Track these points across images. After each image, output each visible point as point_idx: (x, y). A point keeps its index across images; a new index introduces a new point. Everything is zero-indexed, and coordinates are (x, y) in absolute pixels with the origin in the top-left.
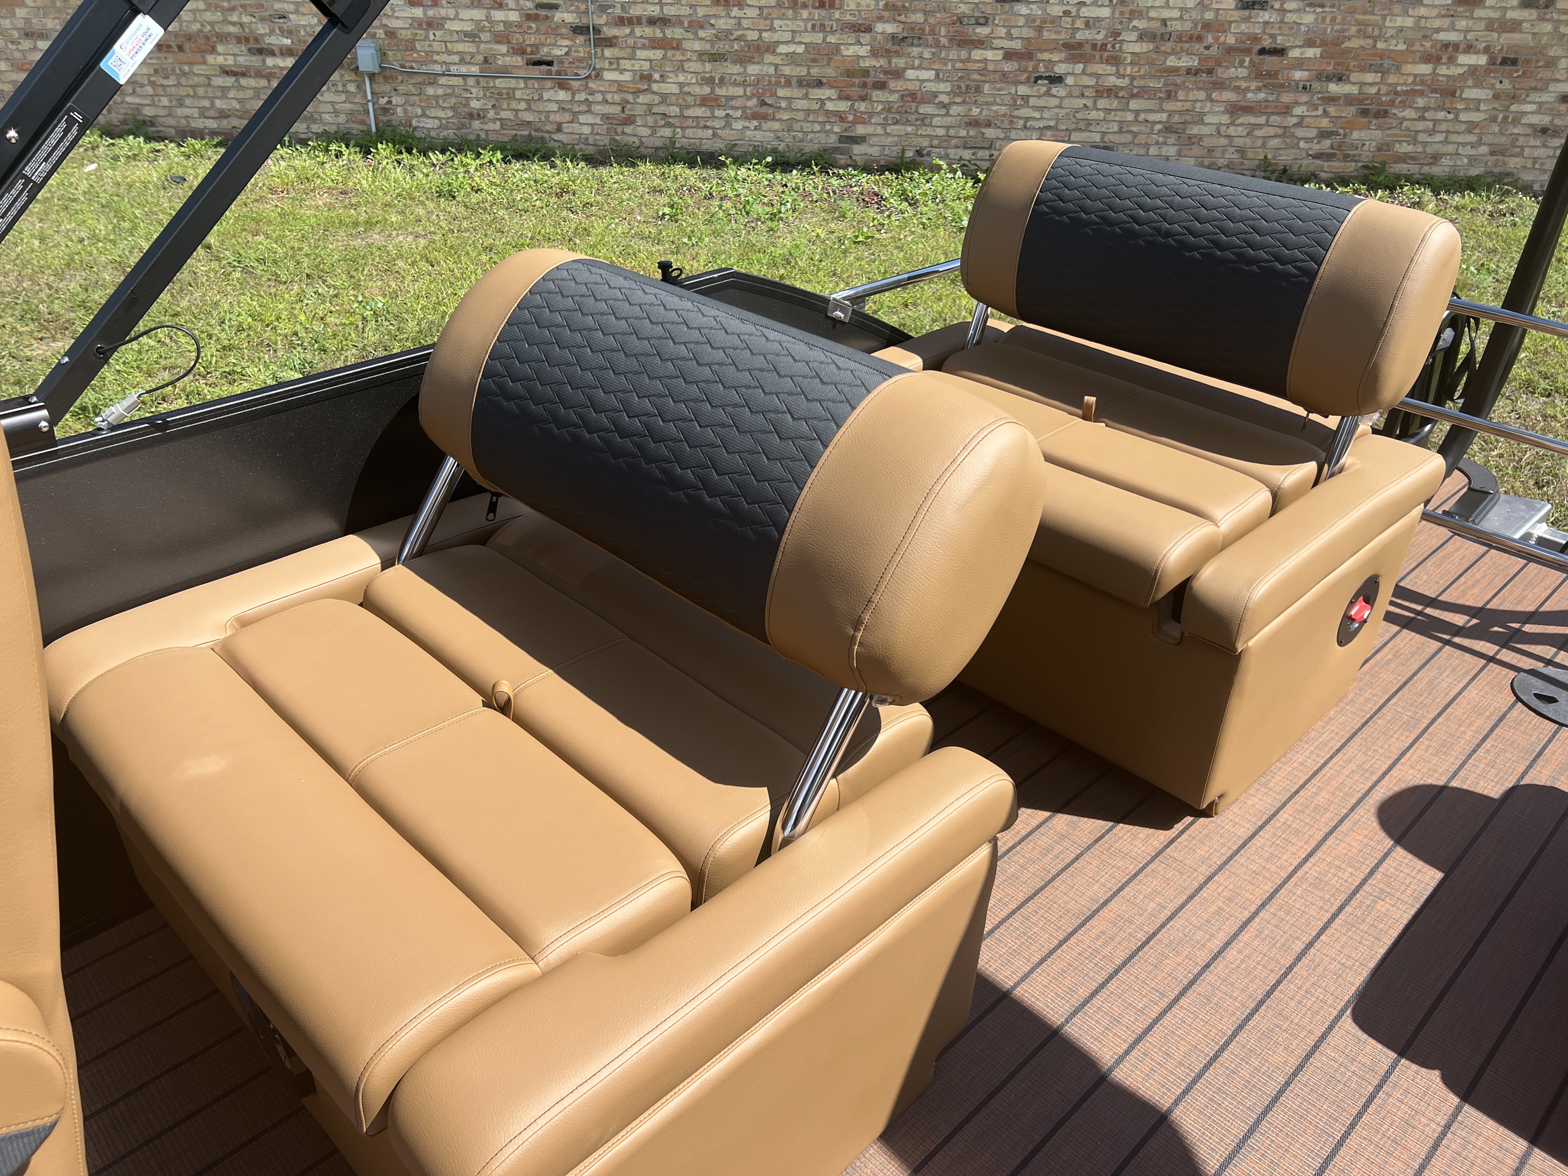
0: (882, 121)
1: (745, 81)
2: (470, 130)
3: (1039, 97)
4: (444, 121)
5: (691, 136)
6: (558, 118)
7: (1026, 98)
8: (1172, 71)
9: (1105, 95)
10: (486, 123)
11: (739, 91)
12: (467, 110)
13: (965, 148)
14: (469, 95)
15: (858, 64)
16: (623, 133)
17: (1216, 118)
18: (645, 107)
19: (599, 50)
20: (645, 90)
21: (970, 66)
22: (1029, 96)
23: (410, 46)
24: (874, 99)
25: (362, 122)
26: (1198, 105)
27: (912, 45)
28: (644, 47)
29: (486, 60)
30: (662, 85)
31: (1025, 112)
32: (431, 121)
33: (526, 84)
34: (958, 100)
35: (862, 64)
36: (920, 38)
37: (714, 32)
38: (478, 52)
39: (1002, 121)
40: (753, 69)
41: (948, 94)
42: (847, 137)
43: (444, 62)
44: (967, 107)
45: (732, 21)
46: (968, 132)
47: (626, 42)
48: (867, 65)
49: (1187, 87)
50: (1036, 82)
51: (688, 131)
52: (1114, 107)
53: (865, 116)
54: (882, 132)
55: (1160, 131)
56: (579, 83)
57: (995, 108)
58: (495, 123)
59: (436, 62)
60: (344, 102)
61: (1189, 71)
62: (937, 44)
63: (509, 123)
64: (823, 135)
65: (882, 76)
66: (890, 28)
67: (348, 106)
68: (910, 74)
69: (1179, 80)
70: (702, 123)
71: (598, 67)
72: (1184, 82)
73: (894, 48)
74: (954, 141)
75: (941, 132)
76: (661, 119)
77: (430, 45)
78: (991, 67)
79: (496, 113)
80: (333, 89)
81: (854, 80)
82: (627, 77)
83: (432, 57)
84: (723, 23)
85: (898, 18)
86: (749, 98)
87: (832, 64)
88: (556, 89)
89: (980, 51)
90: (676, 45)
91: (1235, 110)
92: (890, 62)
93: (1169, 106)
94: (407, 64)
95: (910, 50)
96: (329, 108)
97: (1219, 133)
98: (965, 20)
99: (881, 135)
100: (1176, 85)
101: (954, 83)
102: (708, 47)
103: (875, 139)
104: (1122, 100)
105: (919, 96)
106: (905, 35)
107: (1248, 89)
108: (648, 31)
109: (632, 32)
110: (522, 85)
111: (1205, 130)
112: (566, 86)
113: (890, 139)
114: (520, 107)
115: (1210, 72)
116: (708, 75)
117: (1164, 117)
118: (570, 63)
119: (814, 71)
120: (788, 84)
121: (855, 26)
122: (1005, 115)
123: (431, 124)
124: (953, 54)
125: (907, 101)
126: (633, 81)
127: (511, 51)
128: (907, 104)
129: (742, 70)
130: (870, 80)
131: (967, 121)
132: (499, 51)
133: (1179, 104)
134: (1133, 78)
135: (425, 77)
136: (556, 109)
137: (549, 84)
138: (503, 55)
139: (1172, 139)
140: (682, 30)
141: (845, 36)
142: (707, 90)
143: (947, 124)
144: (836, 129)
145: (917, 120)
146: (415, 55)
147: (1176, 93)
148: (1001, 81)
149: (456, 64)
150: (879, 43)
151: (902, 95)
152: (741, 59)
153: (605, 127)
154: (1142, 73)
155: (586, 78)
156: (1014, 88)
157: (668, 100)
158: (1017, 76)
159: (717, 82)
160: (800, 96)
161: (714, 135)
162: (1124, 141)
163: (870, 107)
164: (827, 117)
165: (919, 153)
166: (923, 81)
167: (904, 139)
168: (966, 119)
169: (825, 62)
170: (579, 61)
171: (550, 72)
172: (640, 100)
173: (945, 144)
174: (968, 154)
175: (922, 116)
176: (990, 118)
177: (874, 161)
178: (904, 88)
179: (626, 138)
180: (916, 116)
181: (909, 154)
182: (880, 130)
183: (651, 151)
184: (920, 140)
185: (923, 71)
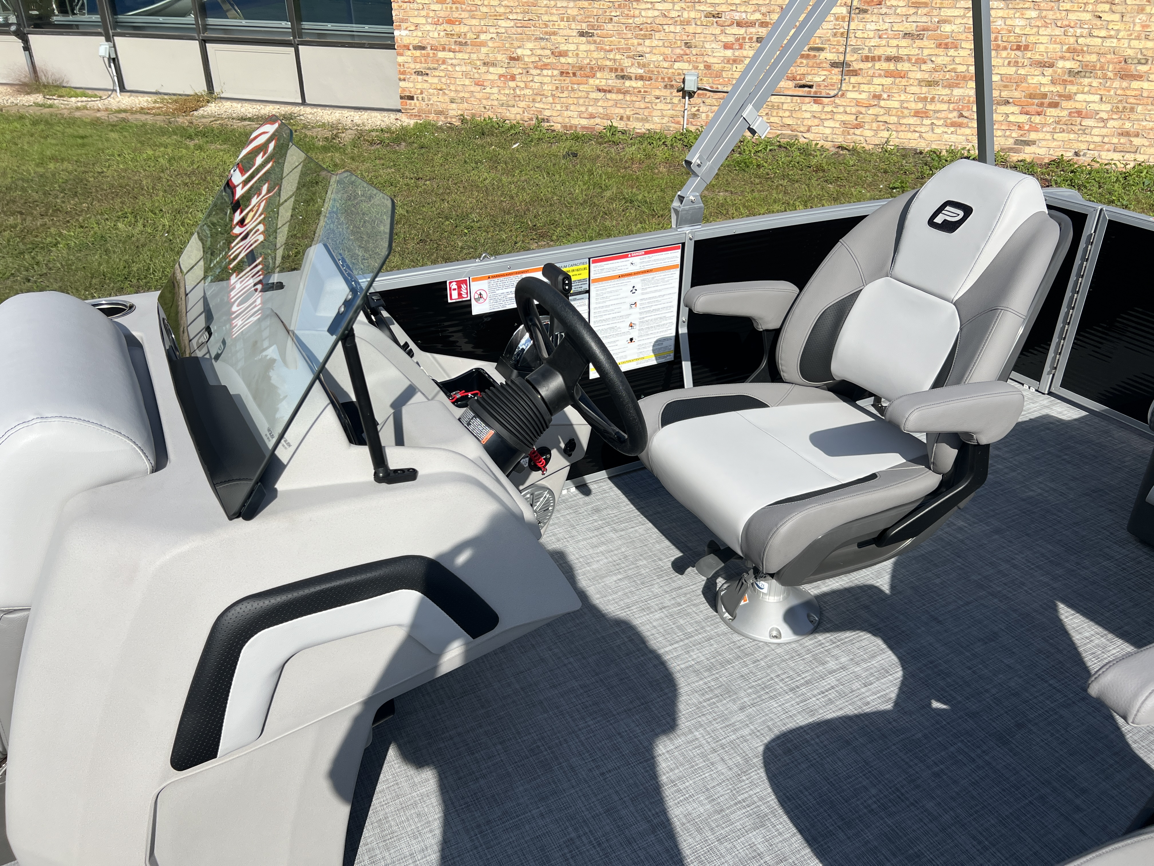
0: (1051, 130)
1: (950, 100)
5: (902, 137)
6: (810, 123)
11: (945, 107)
13: (1114, 151)
15: (1040, 89)
16: (854, 134)
18: (873, 116)
19: (847, 78)
20: (875, 105)
21: (1128, 93)
23: (719, 75)
24: (1048, 114)
25: (678, 123)
27: (1085, 77)
28: (880, 76)
30: (888, 102)
33: (792, 100)
34: (1115, 117)
35: (1042, 89)
36: (1091, 72)
37: (934, 66)
39: (1149, 133)
40: (957, 92)
41: (1107, 112)
42: (1021, 140)
44: (1122, 122)
45: (949, 59)
46: (1119, 140)
47: (867, 72)
48: (1046, 90)
51: (901, 133)
53: (1039, 127)
54: (1050, 138)
56: (829, 99)
57: (1144, 123)
60: (669, 110)
62: (1105, 77)
63: (775, 125)
64: (1003, 139)
65: (1057, 98)
66: (1069, 65)
67: (671, 112)
68: (1079, 97)
70: (912, 128)
71: (844, 89)
73: (1069, 79)
74: (1107, 146)
75: (1098, 139)
76: (883, 125)
77: (732, 74)
78: (1145, 94)
79: (768, 119)
80: (664, 101)
81: (1034, 100)
82: (864, 96)
84: (939, 60)
85: (1076, 58)
86: (951, 112)
87: (1019, 89)
88: (812, 103)
89: (1139, 83)
90: (902, 75)
92: (1065, 89)
94: (715, 86)
95: (1082, 80)
96: (659, 113)
98: (1130, 61)
99: (1049, 140)
101: (1115, 105)
102: (926, 76)
103: (1044, 143)
105: (1084, 113)
106: (1080, 69)
108: (885, 65)
109: (874, 65)
110: (789, 101)
112: (819, 102)
113: (1055, 143)
114: (785, 115)
116: (923, 96)
118: (826, 86)
119: (1005, 93)
121: (1041, 63)
124: (1116, 84)
125: (1074, 117)
126: (868, 99)
128: (1073, 119)
129: (949, 92)
130: (1047, 101)
131: (1121, 132)
136: (809, 117)
137: (807, 100)
140: (910, 65)
141: (1032, 70)
142: (920, 106)
143: (1103, 134)
144: (1014, 135)
145: (1079, 130)
146: (721, 80)
150: (1059, 75)
151: (1071, 112)
152: (950, 85)
153: (842, 129)
155: (834, 96)
157: (890, 113)
159: (929, 100)
161: (920, 137)
163: (1043, 120)
164: (1009, 126)
165: (1077, 154)
166: (1089, 102)
167: (1066, 143)
168: (1120, 131)
169: (1014, 87)
170: (831, 85)
171: (810, 92)
172: (870, 112)
173: (1099, 148)
174: (1117, 156)
175: (1084, 128)
176: (1140, 131)
177: (1039, 159)
178: (1073, 107)
179: (855, 137)
180: (1079, 127)
181: (1069, 155)
182: (1048, 136)
183: (871, 147)
184: (1080, 144)
185: (1090, 95)
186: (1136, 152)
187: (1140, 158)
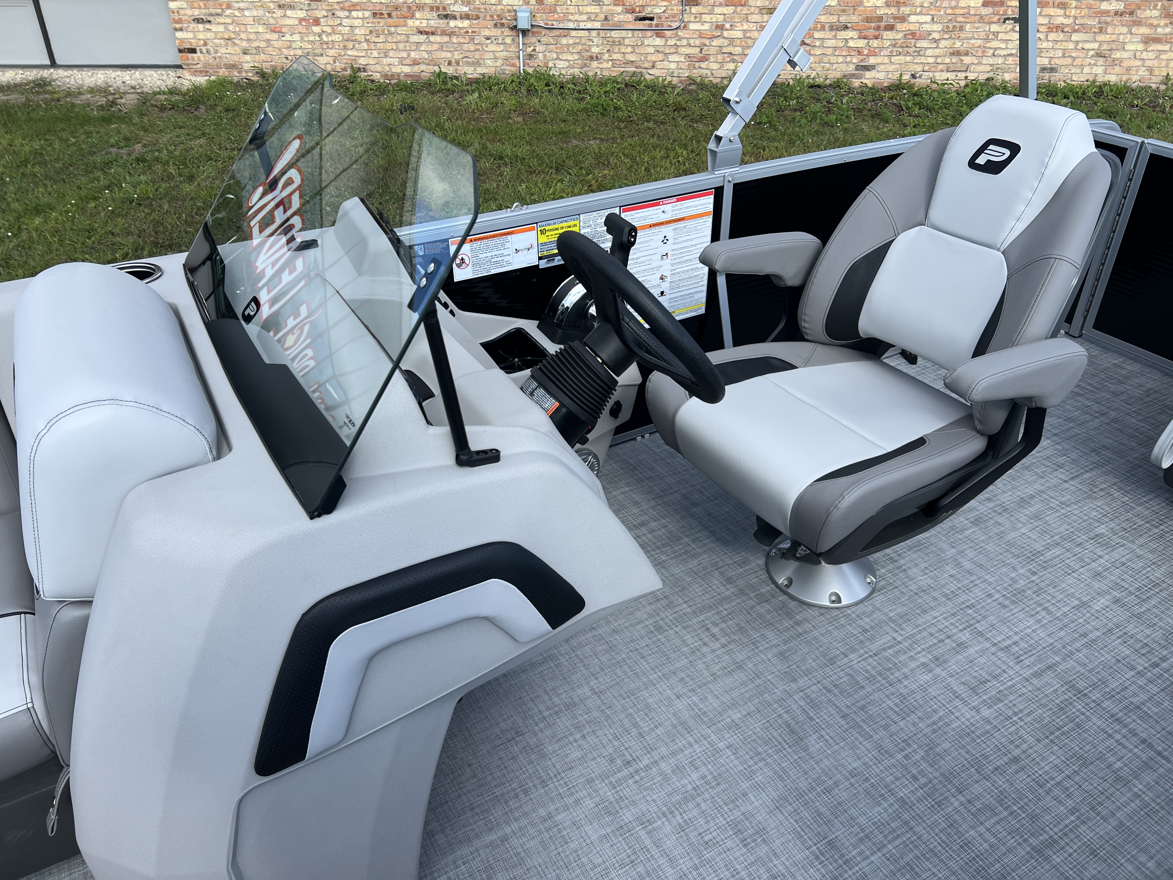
0: (888, 54)
2: (590, 68)
3: (1006, 33)
4: (571, 63)
6: (654, 58)
7: (996, 34)
8: (1104, 13)
9: (1054, 30)
10: (602, 63)
12: (588, 54)
13: (948, 71)
14: (591, 43)
15: (875, 12)
16: (700, 68)
17: (1134, 46)
18: (718, 48)
19: (688, 8)
20: (719, 36)
21: (958, 11)
22: (998, 32)
23: (553, 11)
24: (885, 38)
25: (513, 65)
26: (1121, 37)
28: (720, 6)
29: (606, 18)
30: (731, 32)
31: (994, 44)
32: (563, 62)
33: (633, 34)
34: (946, 36)
35: (878, 13)
38: (602, 12)
39: (977, 51)
41: (939, 32)
42: (862, 66)
43: (576, 20)
44: (953, 41)
46: (951, 60)
47: (708, 1)
48: (882, 13)
49: (1115, 24)
50: (1004, 22)
52: (1060, 39)
53: (877, 51)
54: (888, 62)
55: (1092, 56)
56: (671, 32)
57: (973, 41)
58: (608, 63)
59: (570, 20)
60: (502, 51)
61: (1116, 13)
63: (618, 62)
64: (844, 65)
65: (892, 20)
67: (505, 54)
68: (913, 18)
69: (1109, 19)
71: (686, 20)
72: (1113, 21)
74: (940, 67)
75: (931, 60)
76: (728, 57)
77: (567, 9)
78: (972, 12)
79: (610, 56)
80: (495, 42)
81: (871, 24)
82: (706, 27)
83: (568, 16)
87: (856, 13)
88: (654, 37)
90: (743, 3)
91: (1147, 40)
92: (899, 10)
93: (1101, 38)
94: (550, 23)
96: (491, 55)
97: (1135, 57)
99: (887, 64)
100: (1106, 23)
101: (945, 24)
102: (767, 3)
103: (882, 67)
104: (1067, 34)
105: (917, 35)
107: (1158, 25)
110: (630, 35)
111: (1125, 55)
112: (662, 35)
113: (893, 67)
114: (627, 51)
115: (1131, 13)
117: (1096, 45)
118: (667, 18)
119: (843, 19)
120: (823, 28)
122: (979, 47)
123: (561, 64)
124: (945, 5)
125: (909, 39)
126: (710, 30)
127: (624, 10)
128: (908, 41)
130: (883, 24)
131: (952, 52)
132: (616, 10)
133: (1108, 36)
134: (1076, 18)
135: (561, 31)
136: (652, 52)
137: (649, 34)
138: (619, 14)
139: (1101, 61)
143: (936, 54)
144: (855, 60)
145: (914, 52)
146: (556, 16)
147: (1106, 28)
148: (979, 22)
149: (584, 21)
151: (905, 34)
153: (687, 63)
154: (1083, 14)
155: (676, 29)
156: (988, 27)
157: (734, 43)
158: (991, 18)
160: (830, 37)
162: (1066, 63)
163: (880, 44)
164: (849, 52)
165: (913, 76)
166: (922, 23)
167: (903, 66)
168: (951, 50)
169: (851, 12)
170: (672, 16)
171: (651, 25)
172: (714, 44)
173: (933, 69)
174: (951, 76)
175: (918, 49)
176: (969, 49)
177: (879, 83)
178: (908, 29)
179: (701, 71)
180: (914, 49)
181: (906, 77)
182: (886, 60)
183: (718, 80)
184: (916, 66)
185: (922, 16)
186: (967, 70)
187: (972, 76)
